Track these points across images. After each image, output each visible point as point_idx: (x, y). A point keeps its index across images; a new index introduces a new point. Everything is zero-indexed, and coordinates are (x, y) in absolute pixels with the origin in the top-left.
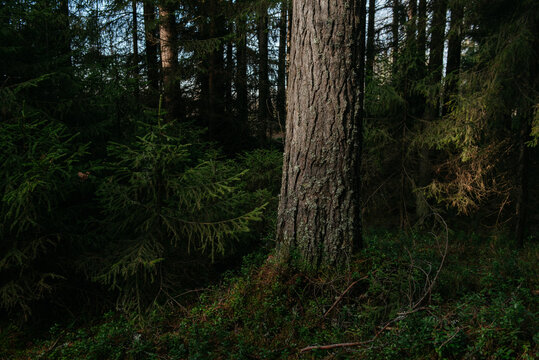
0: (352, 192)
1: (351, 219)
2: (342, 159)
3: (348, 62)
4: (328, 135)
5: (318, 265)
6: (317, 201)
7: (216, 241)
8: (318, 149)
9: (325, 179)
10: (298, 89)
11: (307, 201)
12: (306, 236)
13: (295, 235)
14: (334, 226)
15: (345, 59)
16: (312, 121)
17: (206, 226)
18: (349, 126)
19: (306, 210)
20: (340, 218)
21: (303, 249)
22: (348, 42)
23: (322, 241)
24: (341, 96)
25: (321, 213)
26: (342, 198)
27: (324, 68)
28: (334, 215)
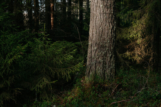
0: (114, 55)
1: (114, 65)
2: (111, 45)
3: (112, 13)
4: (106, 37)
5: (104, 80)
6: (103, 59)
7: (67, 75)
8: (103, 42)
9: (106, 51)
10: (95, 22)
11: (100, 59)
12: (99, 71)
13: (96, 71)
14: (109, 67)
15: (111, 12)
16: (101, 32)
17: (63, 70)
18: (113, 34)
19: (99, 62)
20: (111, 64)
21: (99, 75)
22: (112, 6)
23: (105, 72)
24: (110, 24)
25: (104, 63)
26: (111, 58)
27: (105, 15)
28: (109, 63)
